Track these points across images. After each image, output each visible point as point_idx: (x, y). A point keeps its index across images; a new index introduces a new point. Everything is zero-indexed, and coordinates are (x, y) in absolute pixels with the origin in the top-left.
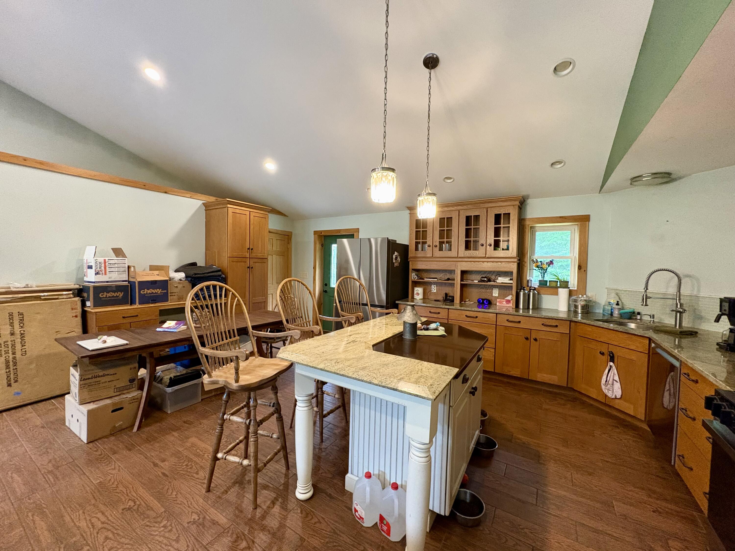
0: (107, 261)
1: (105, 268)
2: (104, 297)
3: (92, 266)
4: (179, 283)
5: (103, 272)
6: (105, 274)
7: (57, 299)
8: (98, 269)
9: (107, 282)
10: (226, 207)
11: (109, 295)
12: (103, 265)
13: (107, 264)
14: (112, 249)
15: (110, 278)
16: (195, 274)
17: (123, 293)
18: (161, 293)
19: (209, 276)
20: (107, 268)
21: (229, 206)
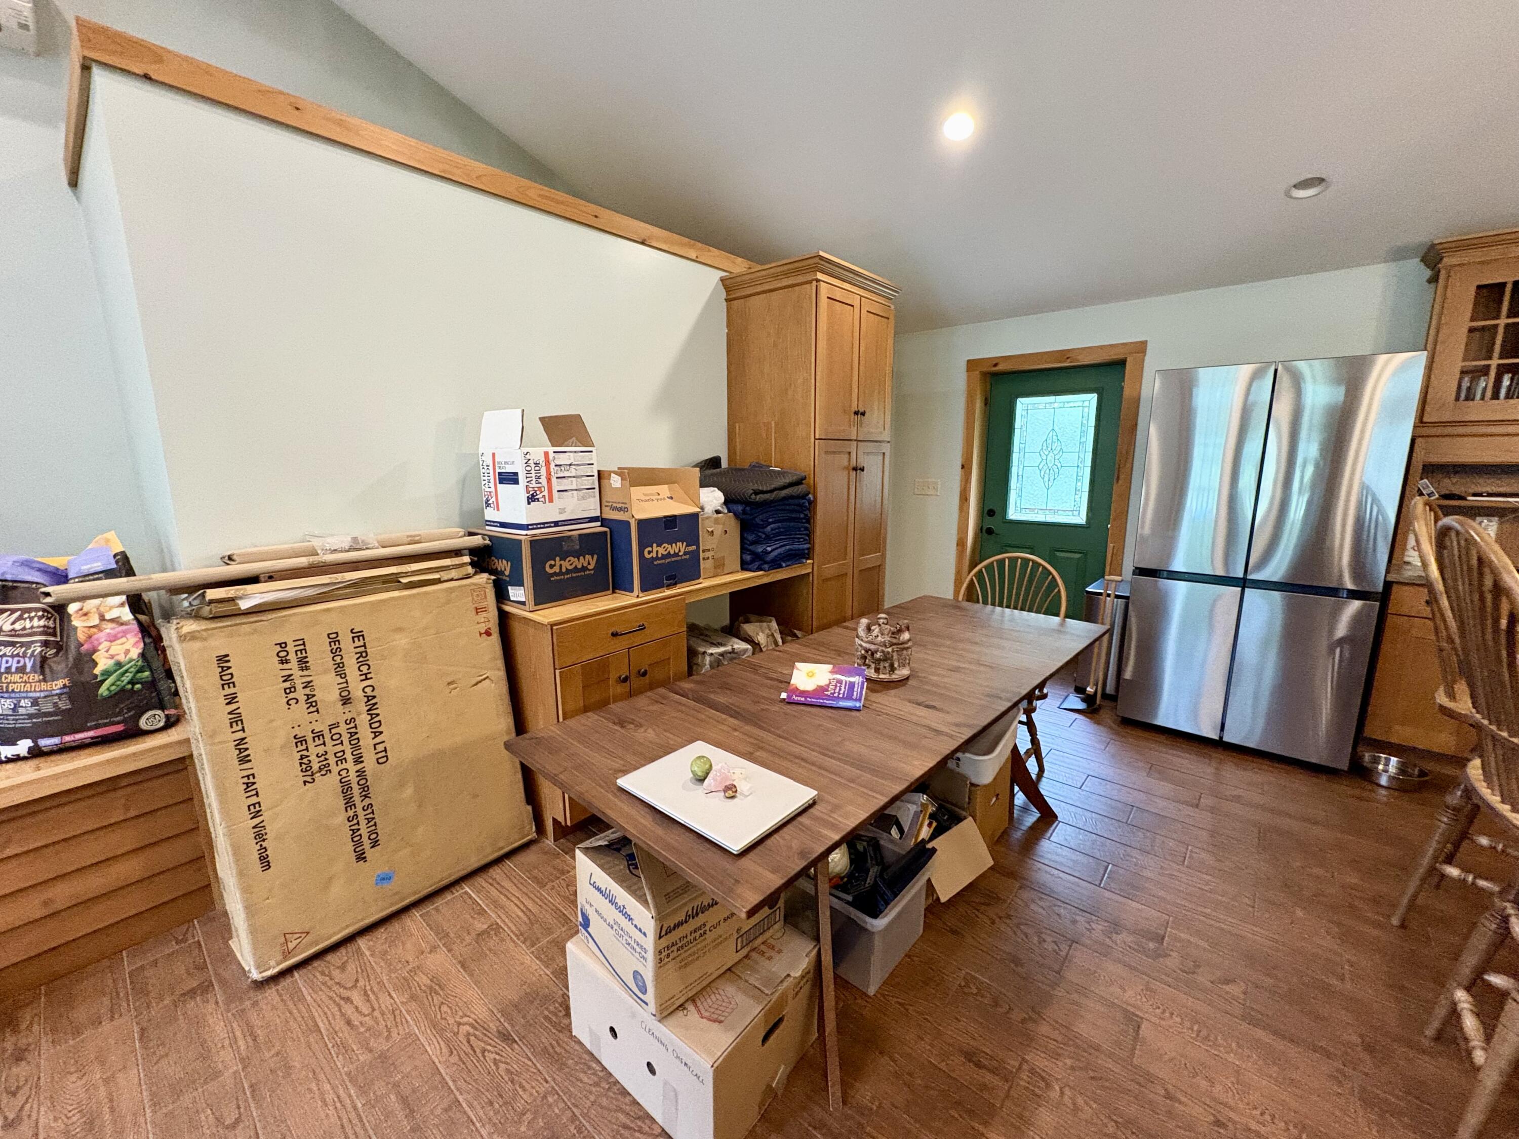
0: (551, 455)
1: (549, 480)
2: (555, 574)
3: (516, 474)
4: (716, 521)
5: (546, 493)
6: (551, 500)
7: (438, 581)
8: (534, 484)
9: (556, 524)
10: (810, 282)
11: (566, 565)
12: (543, 471)
13: (552, 466)
14: (542, 420)
15: (562, 511)
16: (756, 493)
17: (595, 557)
18: (685, 553)
19: (785, 498)
20: (554, 480)
21: (820, 276)
